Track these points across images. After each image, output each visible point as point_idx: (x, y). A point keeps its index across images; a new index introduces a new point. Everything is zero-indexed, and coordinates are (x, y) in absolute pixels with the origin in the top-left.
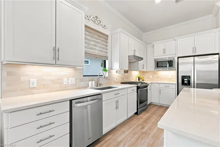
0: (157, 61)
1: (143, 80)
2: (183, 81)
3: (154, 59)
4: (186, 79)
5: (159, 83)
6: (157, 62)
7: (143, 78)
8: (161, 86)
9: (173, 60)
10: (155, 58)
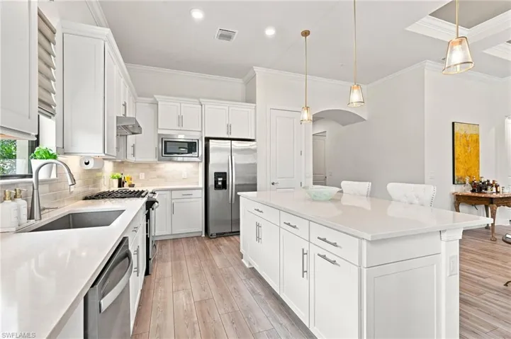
0: (164, 140)
1: (132, 186)
2: (216, 182)
3: (159, 135)
4: (220, 177)
5: (171, 190)
6: (165, 142)
7: (131, 179)
8: (175, 194)
9: (197, 141)
10: (160, 132)
